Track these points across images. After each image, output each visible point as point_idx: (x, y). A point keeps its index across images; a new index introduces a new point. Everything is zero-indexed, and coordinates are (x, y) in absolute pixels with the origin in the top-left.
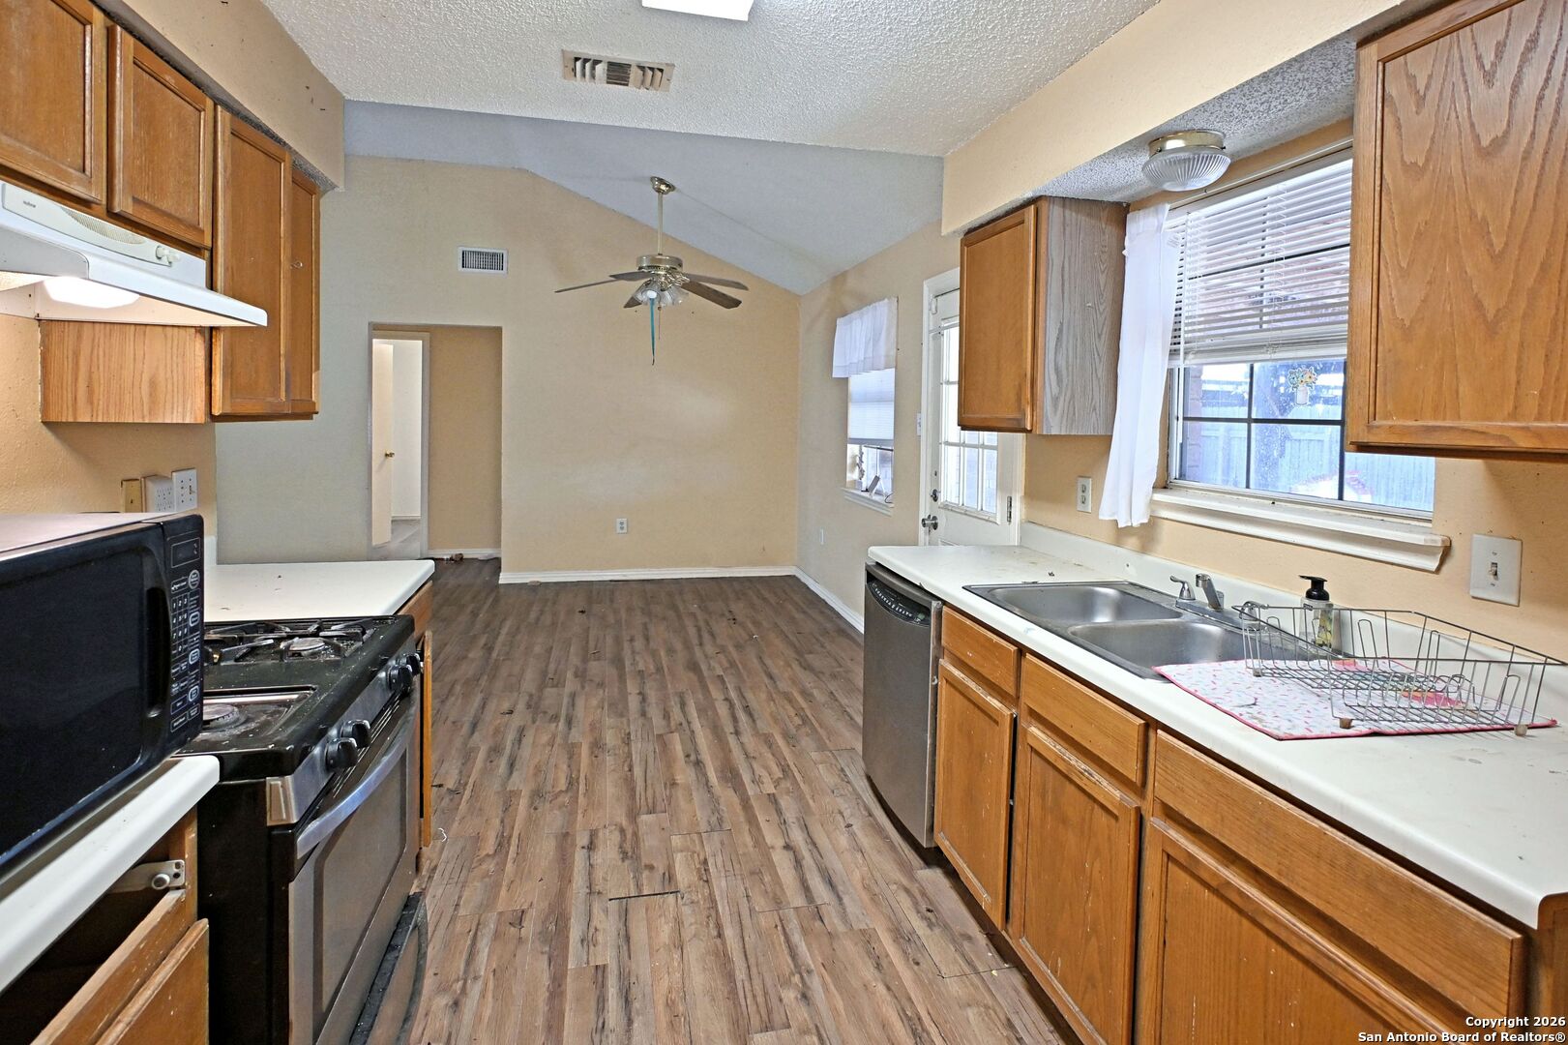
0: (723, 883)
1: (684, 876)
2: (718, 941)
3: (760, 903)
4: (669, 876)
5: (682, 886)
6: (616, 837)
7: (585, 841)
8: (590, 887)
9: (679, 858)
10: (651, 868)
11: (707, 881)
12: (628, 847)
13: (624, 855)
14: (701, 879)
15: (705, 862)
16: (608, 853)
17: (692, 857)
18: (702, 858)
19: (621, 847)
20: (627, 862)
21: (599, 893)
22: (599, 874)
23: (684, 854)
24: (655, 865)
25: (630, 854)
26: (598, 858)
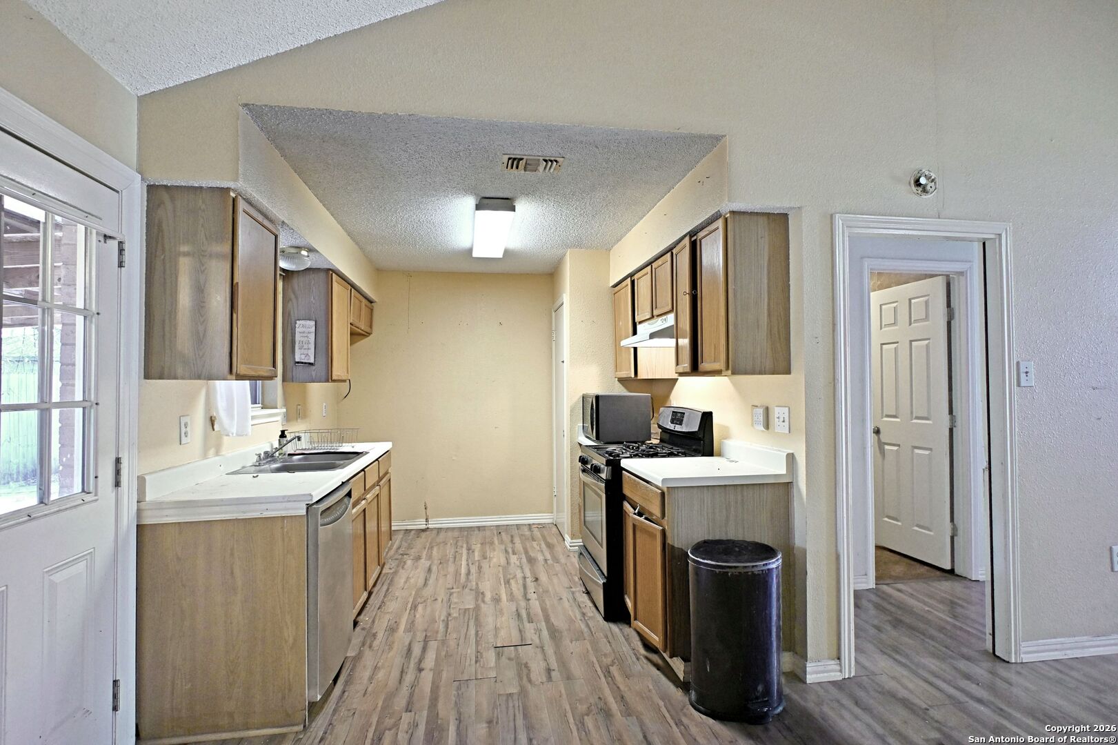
0: (469, 651)
1: (491, 656)
2: (479, 629)
3: (452, 643)
4: (499, 656)
5: (493, 649)
6: (533, 676)
7: (553, 674)
8: (543, 650)
9: (492, 664)
10: (510, 659)
11: (478, 652)
12: (525, 671)
13: (526, 665)
14: (481, 654)
15: (476, 662)
16: (537, 668)
17: (484, 664)
18: (478, 664)
19: (529, 670)
20: (524, 662)
21: (537, 647)
22: (540, 656)
23: (489, 666)
24: (507, 661)
25: (523, 666)
26: (543, 665)
